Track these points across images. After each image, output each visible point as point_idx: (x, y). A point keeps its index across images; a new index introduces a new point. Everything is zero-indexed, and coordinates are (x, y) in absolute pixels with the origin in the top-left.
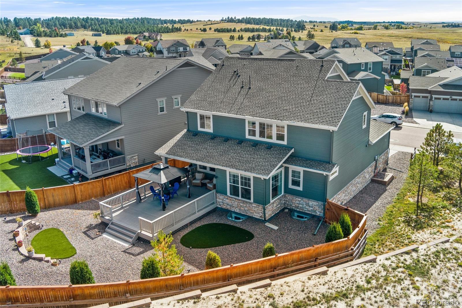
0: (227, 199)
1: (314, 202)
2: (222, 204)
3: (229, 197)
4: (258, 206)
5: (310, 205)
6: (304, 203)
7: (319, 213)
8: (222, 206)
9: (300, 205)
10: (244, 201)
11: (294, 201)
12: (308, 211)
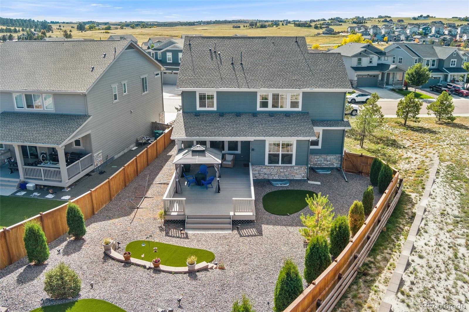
0: (265, 169)
1: (331, 156)
2: (258, 175)
3: (268, 166)
4: (300, 168)
5: (328, 160)
6: (323, 159)
7: (336, 165)
8: (258, 177)
9: (318, 162)
10: (284, 167)
11: (312, 160)
12: (326, 165)
